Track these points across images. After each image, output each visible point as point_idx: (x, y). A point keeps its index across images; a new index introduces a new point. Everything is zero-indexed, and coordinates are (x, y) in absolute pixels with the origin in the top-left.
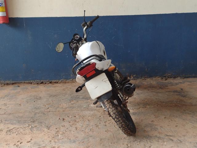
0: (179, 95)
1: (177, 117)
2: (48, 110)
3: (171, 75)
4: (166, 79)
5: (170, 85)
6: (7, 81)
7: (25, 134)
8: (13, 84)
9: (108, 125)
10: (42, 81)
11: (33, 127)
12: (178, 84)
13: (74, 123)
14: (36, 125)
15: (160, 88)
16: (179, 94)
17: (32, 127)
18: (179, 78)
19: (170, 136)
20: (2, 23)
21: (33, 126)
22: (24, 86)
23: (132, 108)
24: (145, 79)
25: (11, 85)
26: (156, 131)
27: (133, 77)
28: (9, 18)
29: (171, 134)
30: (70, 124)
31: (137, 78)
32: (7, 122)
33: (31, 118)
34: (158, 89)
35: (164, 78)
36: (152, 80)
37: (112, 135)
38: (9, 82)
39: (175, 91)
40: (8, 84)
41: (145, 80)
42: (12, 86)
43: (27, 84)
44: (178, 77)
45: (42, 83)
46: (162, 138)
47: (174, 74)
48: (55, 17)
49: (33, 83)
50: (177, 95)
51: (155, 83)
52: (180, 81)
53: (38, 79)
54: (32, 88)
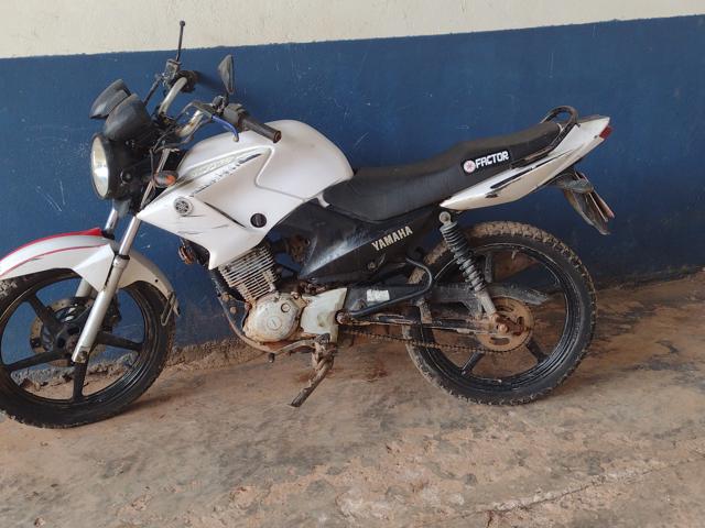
23: (548, 495)
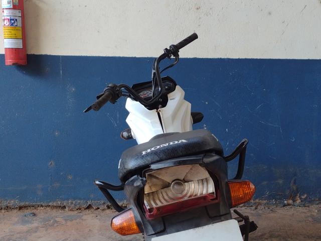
6: (7, 200)
8: (20, 208)
10: (89, 203)
22: (46, 213)
25: (15, 211)
27: (301, 198)
28: (27, 55)
31: (310, 202)
38: (12, 203)
40: (7, 208)
42: (19, 213)
43: (55, 210)
45: (89, 207)
48: (131, 56)
49: (67, 209)
53: (80, 199)
54: (66, 220)
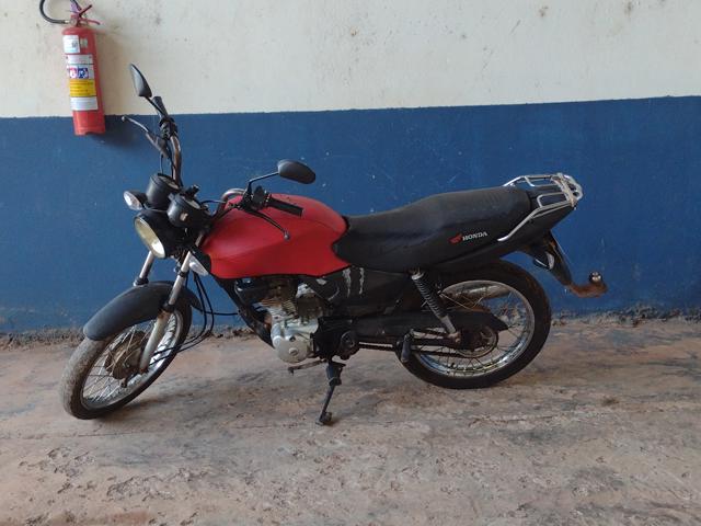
0: (686, 373)
1: (685, 445)
2: (240, 422)
3: (653, 309)
4: (636, 323)
5: (651, 341)
7: (171, 498)
9: (448, 471)
10: (208, 328)
11: (198, 477)
12: (679, 339)
13: (332, 463)
14: (205, 469)
15: (618, 351)
16: (685, 369)
17: (192, 475)
18: (680, 318)
19: (669, 507)
20: (83, 133)
21: (196, 473)
24: (564, 320)
26: (616, 489)
28: (106, 116)
29: (670, 502)
30: (320, 466)
32: (105, 460)
33: (186, 446)
34: (611, 355)
35: (628, 318)
36: (585, 325)
37: (468, 503)
39: (671, 363)
41: (563, 324)
44: (677, 315)
45: (209, 334)
46: (640, 513)
47: (662, 304)
50: (678, 373)
51: (596, 334)
52: (685, 330)
